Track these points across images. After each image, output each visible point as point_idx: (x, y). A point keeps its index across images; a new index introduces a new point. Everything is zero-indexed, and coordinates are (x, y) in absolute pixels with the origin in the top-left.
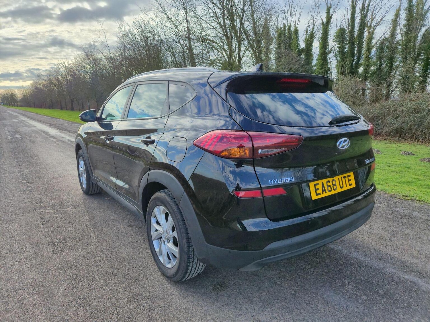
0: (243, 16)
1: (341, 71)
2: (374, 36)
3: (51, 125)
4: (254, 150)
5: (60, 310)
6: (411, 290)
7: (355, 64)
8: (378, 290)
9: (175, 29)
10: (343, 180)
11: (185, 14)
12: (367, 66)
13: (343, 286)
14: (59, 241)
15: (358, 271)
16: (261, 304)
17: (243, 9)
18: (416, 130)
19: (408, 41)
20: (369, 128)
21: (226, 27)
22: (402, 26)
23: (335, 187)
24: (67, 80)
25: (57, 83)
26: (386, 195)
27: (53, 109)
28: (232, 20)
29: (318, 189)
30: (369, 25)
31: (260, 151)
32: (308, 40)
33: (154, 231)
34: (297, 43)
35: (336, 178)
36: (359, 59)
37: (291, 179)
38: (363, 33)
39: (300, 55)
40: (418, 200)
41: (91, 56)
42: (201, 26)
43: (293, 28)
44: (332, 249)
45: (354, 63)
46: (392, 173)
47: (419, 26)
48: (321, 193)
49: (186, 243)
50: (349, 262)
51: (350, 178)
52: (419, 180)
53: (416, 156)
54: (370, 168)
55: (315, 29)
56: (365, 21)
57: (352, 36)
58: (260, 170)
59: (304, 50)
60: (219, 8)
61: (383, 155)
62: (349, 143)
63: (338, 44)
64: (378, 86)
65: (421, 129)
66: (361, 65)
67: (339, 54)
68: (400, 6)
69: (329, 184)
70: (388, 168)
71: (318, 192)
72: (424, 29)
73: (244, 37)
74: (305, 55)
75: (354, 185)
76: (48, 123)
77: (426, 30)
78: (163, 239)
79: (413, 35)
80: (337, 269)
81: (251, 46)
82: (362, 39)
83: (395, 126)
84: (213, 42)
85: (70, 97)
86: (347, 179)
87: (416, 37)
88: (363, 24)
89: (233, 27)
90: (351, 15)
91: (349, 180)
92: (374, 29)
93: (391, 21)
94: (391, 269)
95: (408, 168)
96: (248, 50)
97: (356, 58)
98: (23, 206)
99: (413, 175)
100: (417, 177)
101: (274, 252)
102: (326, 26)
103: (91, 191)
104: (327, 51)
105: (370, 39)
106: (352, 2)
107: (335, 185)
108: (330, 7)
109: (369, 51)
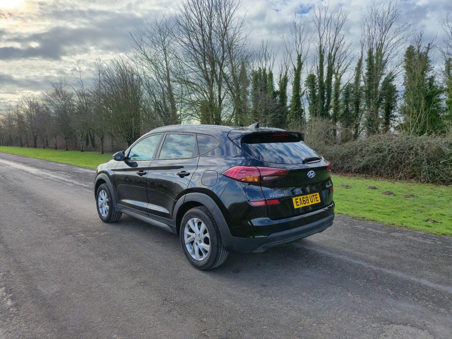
0: (223, 62)
1: (314, 113)
2: (341, 82)
3: (25, 163)
4: (261, 178)
7: (326, 106)
8: (338, 269)
9: (155, 70)
10: (313, 197)
11: (164, 55)
12: (336, 109)
13: (316, 268)
15: (326, 260)
16: (265, 278)
17: (223, 57)
18: (380, 167)
19: (370, 87)
20: (327, 165)
21: (207, 72)
22: (364, 75)
23: (308, 202)
25: (17, 118)
27: (11, 146)
29: (298, 202)
30: (336, 72)
31: (264, 178)
32: (282, 83)
33: (187, 236)
34: (272, 86)
35: (308, 196)
36: (329, 102)
37: (282, 195)
38: (331, 79)
39: (276, 97)
40: (372, 220)
41: (61, 92)
43: (267, 72)
45: (325, 106)
46: (358, 204)
47: (379, 75)
48: (300, 205)
49: (216, 239)
50: (320, 256)
51: (317, 196)
52: (379, 208)
53: (378, 190)
54: (329, 190)
55: (288, 73)
56: (332, 68)
57: (321, 82)
58: (264, 189)
59: (279, 92)
60: (200, 54)
61: (352, 189)
62: (314, 174)
63: (309, 88)
64: (347, 127)
65: (384, 167)
66: (331, 107)
67: (311, 98)
68: (362, 57)
69: (304, 199)
71: (298, 204)
72: (383, 78)
73: (224, 80)
74: (280, 97)
75: (320, 201)
76: (21, 162)
77: (386, 78)
78: (196, 241)
79: (374, 82)
80: (312, 260)
81: (231, 89)
82: (330, 84)
83: (361, 164)
84: (194, 84)
85: (33, 134)
86: (315, 197)
87: (377, 85)
88: (331, 72)
89: (213, 72)
90: (320, 63)
92: (341, 76)
93: (354, 69)
95: (371, 199)
96: (227, 93)
97: (326, 101)
98: (54, 233)
99: (375, 205)
100: (378, 206)
102: (298, 71)
103: (112, 218)
104: (300, 94)
105: (337, 84)
106: (320, 52)
107: (308, 200)
108: (301, 55)
109: (337, 95)
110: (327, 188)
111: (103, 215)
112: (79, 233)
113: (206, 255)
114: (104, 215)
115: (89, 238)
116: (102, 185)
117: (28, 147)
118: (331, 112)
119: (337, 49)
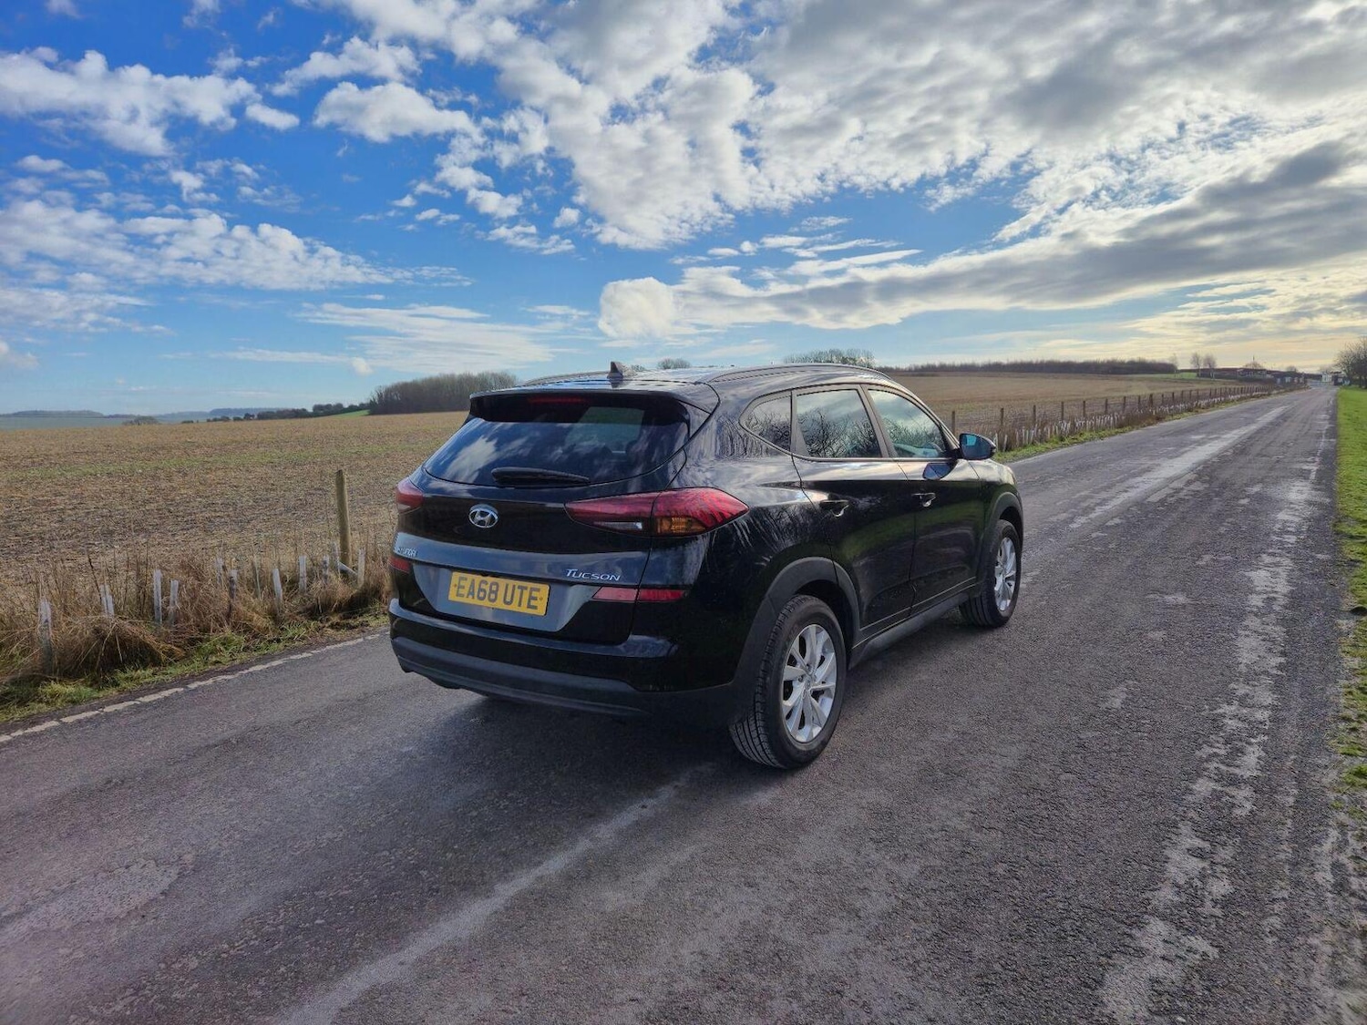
23: (493, 596)
29: (463, 587)
48: (466, 595)
51: (535, 594)
62: (494, 519)
69: (483, 586)
71: (461, 591)
75: (541, 611)
86: (528, 593)
91: (531, 598)
107: (496, 593)
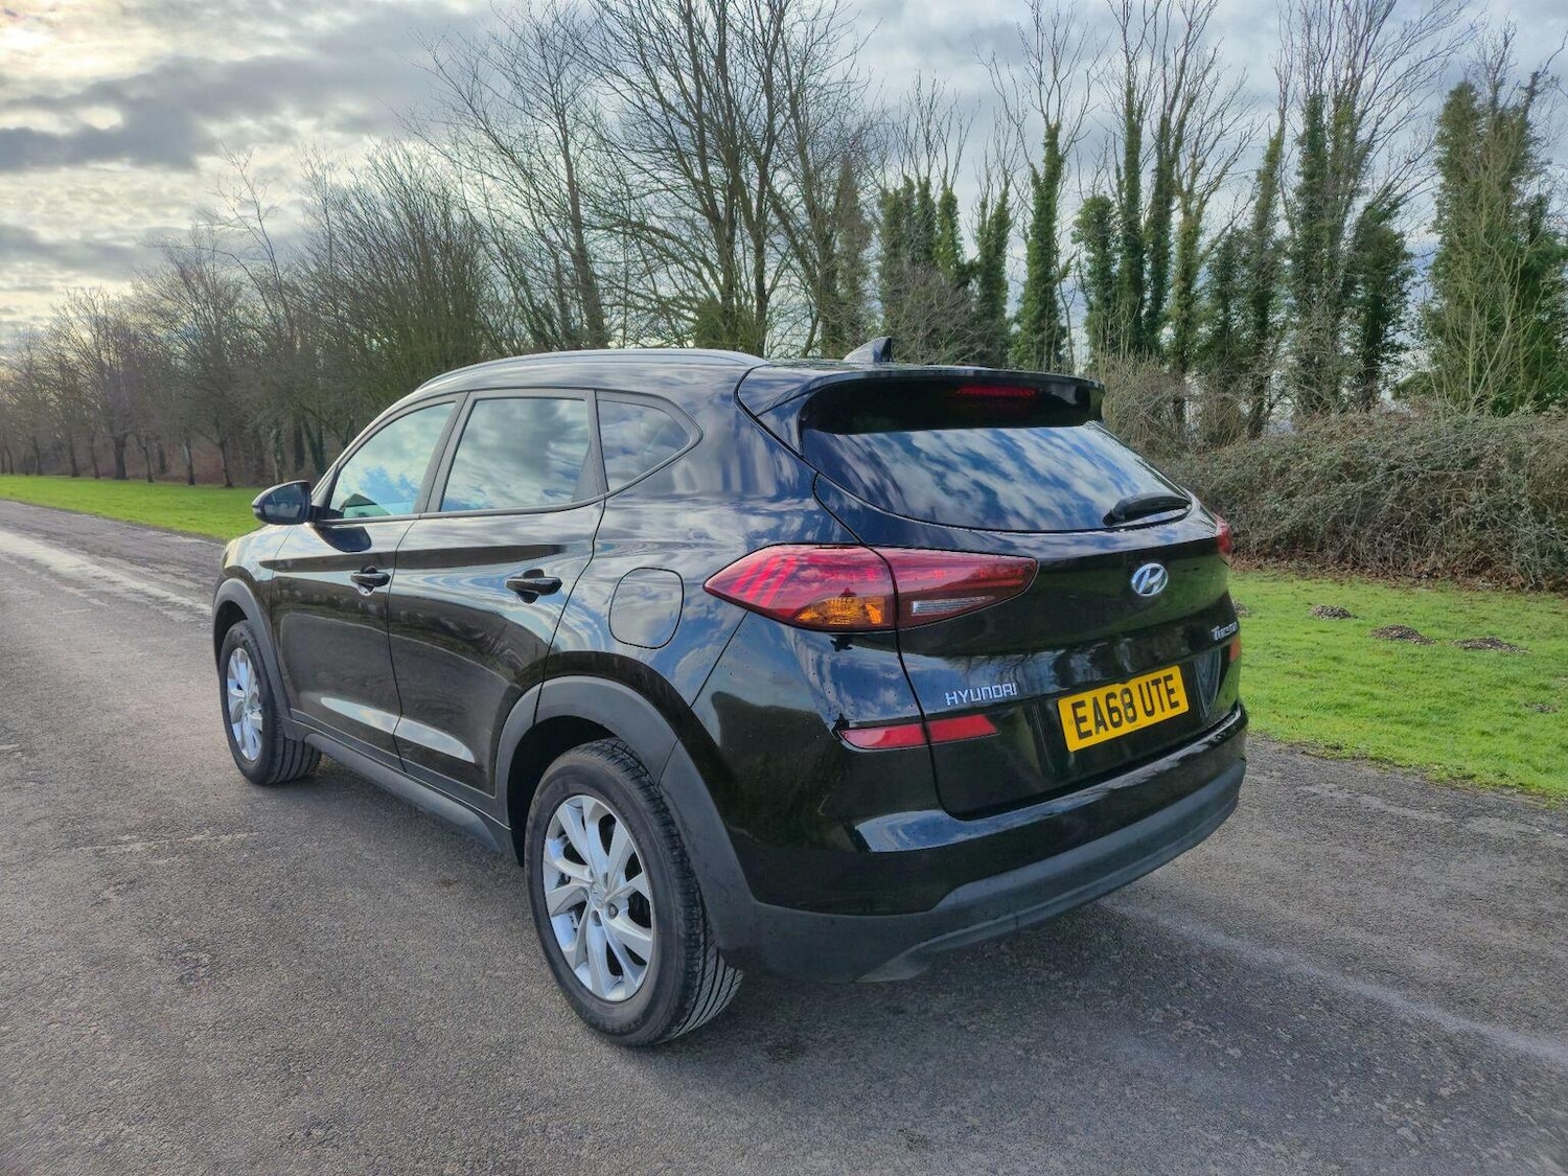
0: (769, 150)
1: (1103, 337)
2: (1203, 224)
3: (51, 537)
4: (897, 604)
5: (254, 1164)
6: (1369, 1022)
7: (1149, 314)
8: (1274, 1030)
9: (525, 188)
10: (1153, 689)
11: (559, 135)
12: (1187, 325)
13: (1170, 1022)
14: (194, 945)
15: (1208, 978)
16: (923, 1094)
17: (770, 127)
18: (1355, 533)
19: (1312, 241)
20: (1219, 532)
21: (710, 189)
22: (1291, 195)
23: (1130, 713)
24: (101, 367)
25: (58, 375)
26: (1275, 747)
27: (40, 473)
28: (733, 163)
29: (1084, 719)
30: (1185, 188)
31: (915, 605)
32: (989, 235)
33: (556, 879)
34: (954, 243)
35: (1132, 685)
36: (1158, 299)
37: (1008, 688)
38: (1169, 213)
39: (966, 283)
40: (1372, 759)
41: (201, 277)
42: (621, 179)
43: (936, 195)
44: (1124, 918)
45: (1144, 312)
46: (1287, 677)
47: (1343, 194)
48: (1094, 731)
49: (681, 909)
50: (1181, 954)
51: (1171, 685)
52: (1374, 697)
53: (1358, 621)
54: (1226, 652)
55: (1012, 197)
56: (1171, 176)
57: (1131, 225)
58: (917, 663)
59: (978, 266)
60: (683, 121)
61: (1255, 618)
62: (1163, 576)
63: (1088, 249)
64: (1226, 389)
65: (1369, 533)
66: (1167, 318)
67: (1094, 284)
68: (1282, 129)
69: (1113, 703)
70: (1275, 662)
71: (1084, 727)
72: (1360, 204)
73: (775, 221)
74: (981, 286)
75: (1184, 707)
77: (1368, 208)
78: (592, 907)
79: (1327, 222)
80: (1147, 977)
81: (800, 253)
82: (1166, 234)
83: (1285, 523)
84: (665, 234)
85: (111, 429)
86: (1162, 686)
87: (1336, 232)
88: (1166, 188)
89: (735, 188)
90: (1128, 153)
91: (1170, 692)
92: (1203, 204)
93: (1253, 175)
94: (1306, 968)
95: (1334, 659)
96: (789, 266)
97: (1148, 295)
98: (23, 835)
99: (1353, 682)
100: (1367, 688)
101: (963, 915)
102: (1047, 188)
103: (277, 769)
104: (1054, 270)
105: (1190, 233)
106: (1129, 112)
107: (1131, 705)
108: (1058, 127)
109: (1188, 275)
110: (1220, 641)
111: (245, 752)
112: (127, 838)
113: (636, 977)
114: (252, 753)
115: (161, 862)
116: (237, 629)
117: (97, 476)
118: (1167, 334)
119: (1190, 102)
